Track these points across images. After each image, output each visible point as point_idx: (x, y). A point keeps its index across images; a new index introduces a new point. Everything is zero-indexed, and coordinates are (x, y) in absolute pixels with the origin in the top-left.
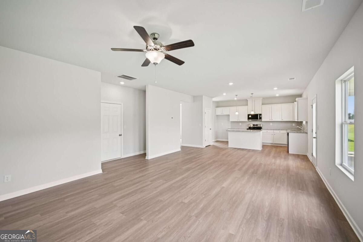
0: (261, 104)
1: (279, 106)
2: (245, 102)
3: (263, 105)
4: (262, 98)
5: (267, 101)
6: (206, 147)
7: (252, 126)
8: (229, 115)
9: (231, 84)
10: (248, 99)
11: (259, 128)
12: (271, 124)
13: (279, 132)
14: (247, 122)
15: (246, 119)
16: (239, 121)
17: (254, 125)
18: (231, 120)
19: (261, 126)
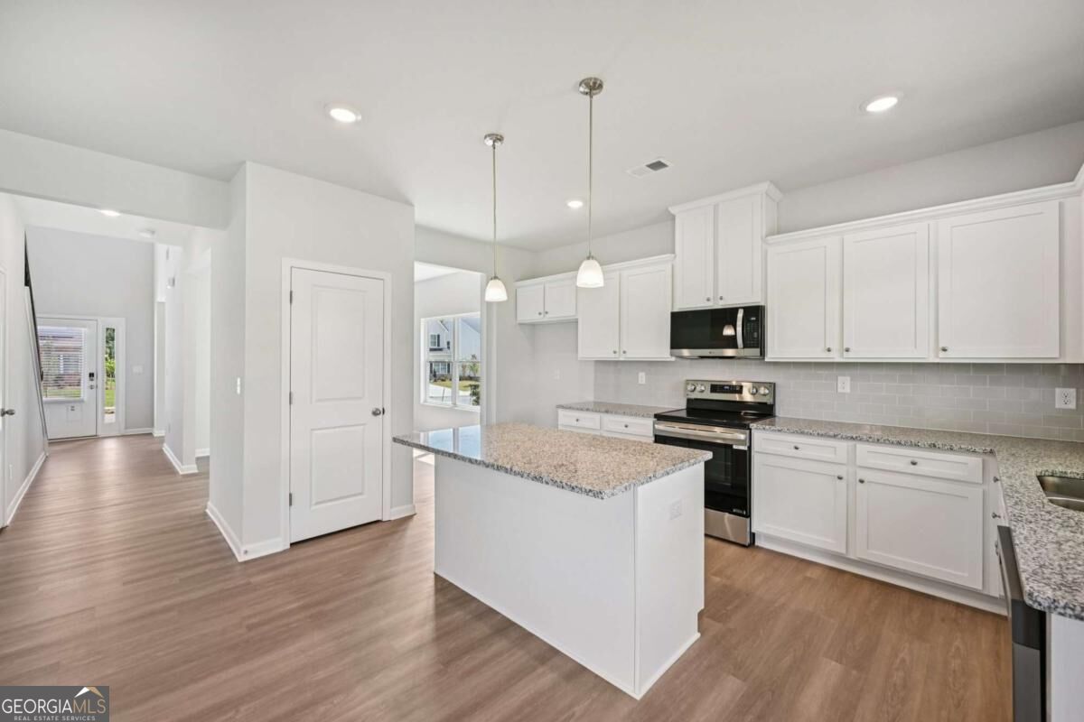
6: (292, 544)
12: (844, 383)
13: (902, 465)
15: (657, 344)
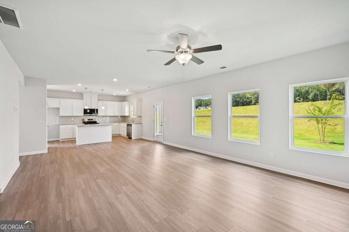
0: (97, 99)
1: (112, 103)
2: (80, 96)
3: (99, 101)
4: (98, 94)
5: (102, 97)
7: (87, 120)
8: (59, 108)
9: (115, 80)
10: (83, 93)
11: (95, 123)
14: (83, 116)
16: (72, 115)
17: (88, 120)
18: (61, 115)
19: (96, 120)
